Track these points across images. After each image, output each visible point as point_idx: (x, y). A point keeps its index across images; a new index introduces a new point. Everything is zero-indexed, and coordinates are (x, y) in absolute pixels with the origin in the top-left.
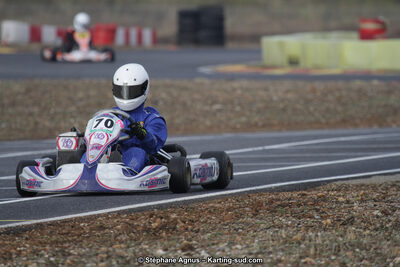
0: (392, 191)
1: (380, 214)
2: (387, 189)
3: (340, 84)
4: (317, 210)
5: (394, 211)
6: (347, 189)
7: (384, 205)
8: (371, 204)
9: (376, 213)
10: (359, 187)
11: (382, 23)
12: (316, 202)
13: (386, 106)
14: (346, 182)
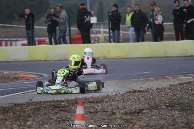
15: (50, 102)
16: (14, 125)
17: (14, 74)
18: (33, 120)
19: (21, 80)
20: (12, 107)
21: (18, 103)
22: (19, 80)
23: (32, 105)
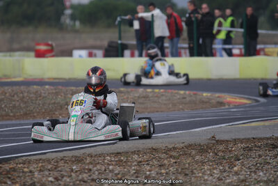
0: (61, 164)
1: (53, 180)
2: (57, 162)
3: (23, 88)
4: (9, 178)
5: (63, 177)
6: (29, 162)
7: (56, 174)
8: (47, 173)
9: (50, 179)
10: (38, 161)
11: (51, 45)
12: (8, 172)
13: (54, 103)
14: (29, 158)
15: (268, 139)
16: (215, 171)
17: (219, 97)
18: (243, 165)
19: (227, 107)
20: (214, 144)
21: (222, 139)
22: (224, 106)
23: (242, 143)
